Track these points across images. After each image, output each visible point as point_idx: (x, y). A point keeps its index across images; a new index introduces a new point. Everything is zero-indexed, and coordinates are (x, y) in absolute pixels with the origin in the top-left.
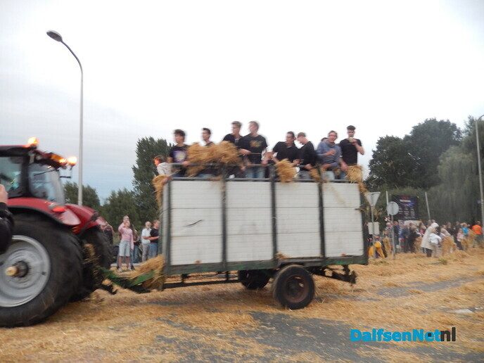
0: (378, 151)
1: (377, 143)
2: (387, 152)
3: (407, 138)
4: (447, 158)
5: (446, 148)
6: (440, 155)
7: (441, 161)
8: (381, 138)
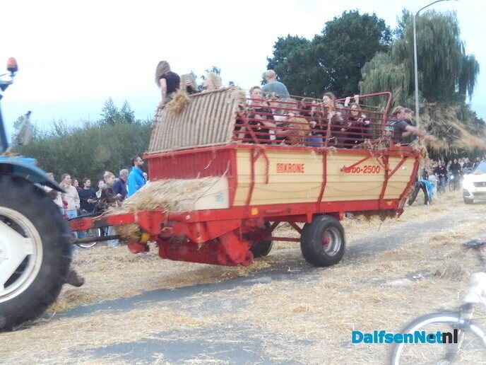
0: (275, 59)
1: (275, 47)
2: (289, 61)
3: (317, 39)
4: (372, 71)
5: (371, 55)
6: (362, 66)
7: (364, 75)
8: (281, 39)
